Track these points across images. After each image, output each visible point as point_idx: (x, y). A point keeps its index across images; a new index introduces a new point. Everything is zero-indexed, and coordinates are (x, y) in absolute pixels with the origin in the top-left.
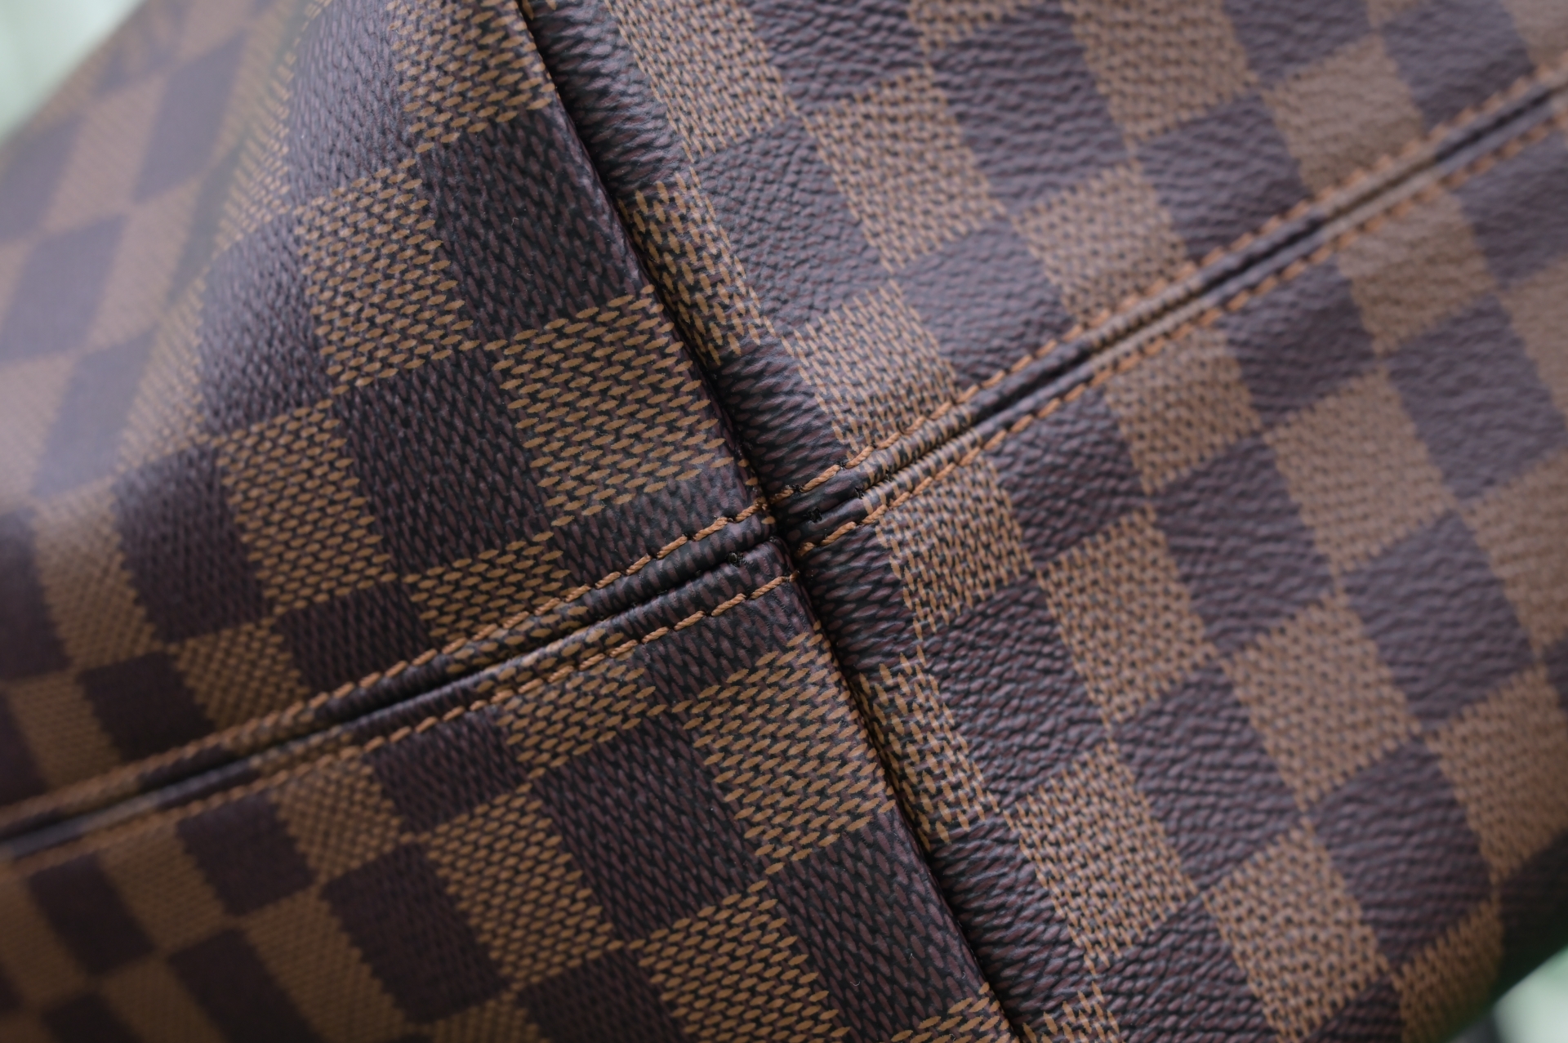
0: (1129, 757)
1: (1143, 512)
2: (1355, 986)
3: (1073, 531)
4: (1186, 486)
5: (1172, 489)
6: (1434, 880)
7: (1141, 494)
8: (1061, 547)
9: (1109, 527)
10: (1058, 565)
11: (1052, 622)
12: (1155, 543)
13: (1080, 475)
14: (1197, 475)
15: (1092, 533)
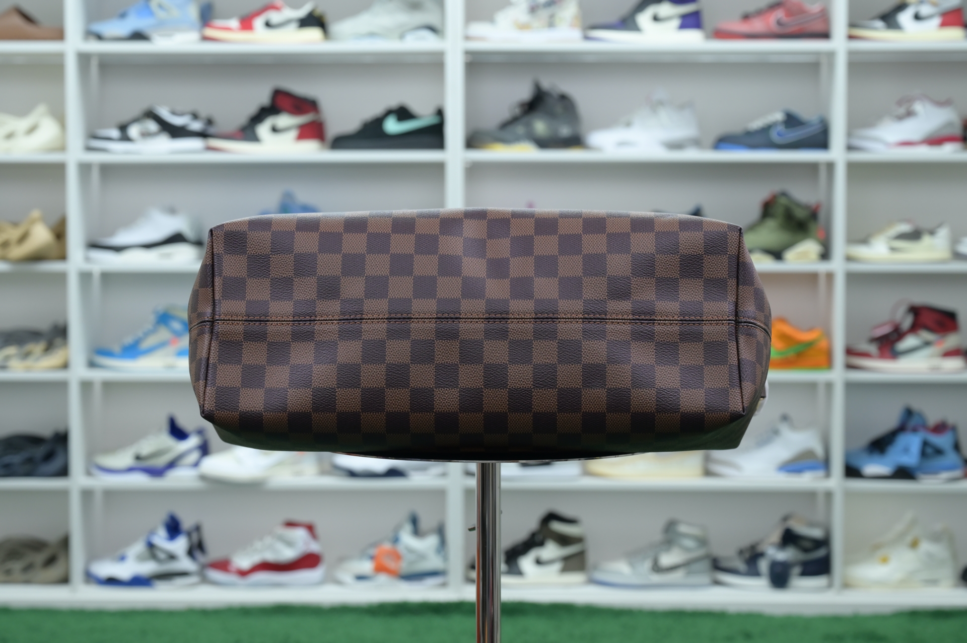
0: (243, 368)
1: (265, 343)
2: (256, 410)
3: (253, 340)
4: (274, 343)
5: (272, 342)
6: (277, 405)
7: (266, 340)
8: (249, 341)
9: (259, 342)
10: (247, 343)
11: (242, 348)
12: (265, 347)
13: (257, 334)
14: (277, 342)
15: (255, 341)
